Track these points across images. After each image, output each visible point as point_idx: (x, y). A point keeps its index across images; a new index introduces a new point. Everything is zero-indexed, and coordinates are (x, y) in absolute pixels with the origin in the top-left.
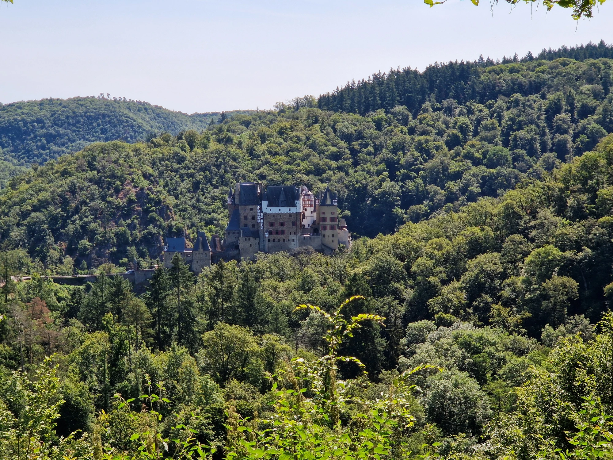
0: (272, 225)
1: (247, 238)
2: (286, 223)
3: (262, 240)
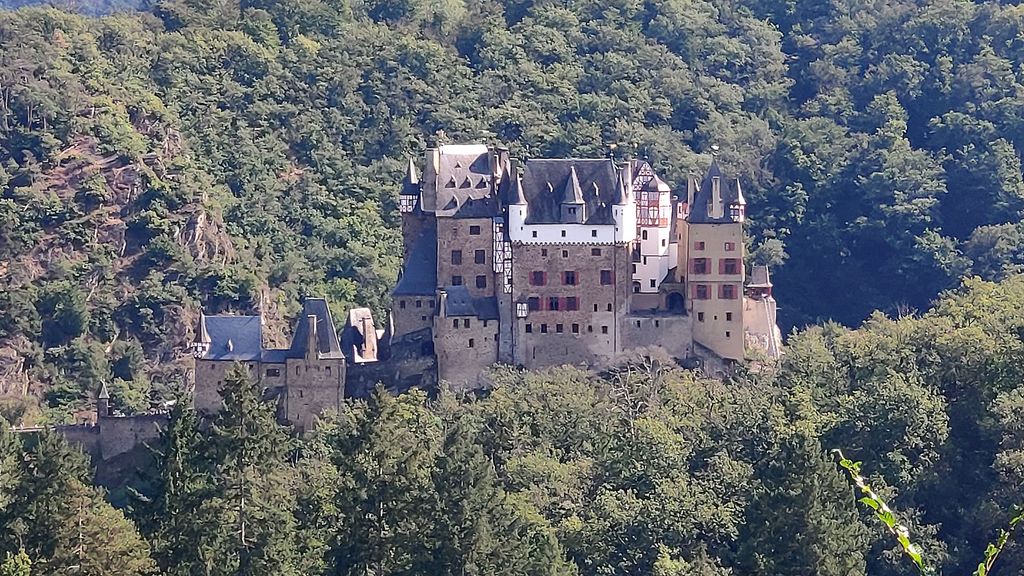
0: (538, 278)
1: (461, 322)
2: (581, 276)
3: (506, 326)
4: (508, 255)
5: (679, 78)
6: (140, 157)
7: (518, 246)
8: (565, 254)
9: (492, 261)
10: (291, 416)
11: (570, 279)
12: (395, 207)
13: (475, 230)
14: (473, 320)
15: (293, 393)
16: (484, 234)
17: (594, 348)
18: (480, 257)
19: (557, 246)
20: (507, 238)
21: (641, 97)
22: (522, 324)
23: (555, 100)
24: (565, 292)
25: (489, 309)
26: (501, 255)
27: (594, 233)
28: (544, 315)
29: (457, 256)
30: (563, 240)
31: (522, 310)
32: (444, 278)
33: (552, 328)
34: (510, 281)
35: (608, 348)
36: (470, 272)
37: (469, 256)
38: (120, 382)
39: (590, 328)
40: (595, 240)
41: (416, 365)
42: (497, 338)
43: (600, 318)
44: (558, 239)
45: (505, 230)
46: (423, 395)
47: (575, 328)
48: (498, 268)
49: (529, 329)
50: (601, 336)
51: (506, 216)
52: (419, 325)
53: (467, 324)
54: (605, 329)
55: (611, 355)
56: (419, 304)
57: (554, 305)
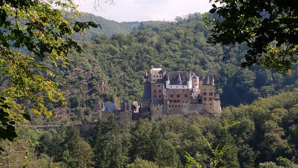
0: (172, 96)
1: (156, 105)
2: (180, 96)
3: (165, 106)
4: (166, 91)
5: (201, 55)
6: (91, 70)
7: (167, 89)
8: (177, 91)
9: (162, 92)
10: (121, 124)
11: (178, 96)
12: (143, 81)
13: (159, 86)
14: (158, 104)
15: (121, 119)
16: (161, 87)
17: (183, 110)
18: (160, 91)
19: (176, 89)
20: (165, 87)
21: (193, 59)
22: (168, 106)
23: (176, 59)
24: (177, 99)
25: (162, 102)
26: (164, 91)
27: (183, 87)
28: (173, 103)
29: (155, 91)
30: (177, 88)
31: (168, 102)
32: (152, 96)
33: (174, 106)
34: (166, 96)
35: (186, 110)
36: (158, 94)
37: (158, 91)
38: (86, 116)
39: (182, 106)
40: (183, 88)
41: (147, 113)
42: (163, 108)
43: (185, 104)
44: (176, 88)
45: (165, 86)
46: (148, 119)
47: (179, 106)
48: (164, 94)
49: (170, 106)
50: (184, 108)
51: (165, 83)
52: (147, 105)
53: (157, 105)
54: (185, 106)
55: (186, 112)
56: (147, 101)
57: (175, 101)
